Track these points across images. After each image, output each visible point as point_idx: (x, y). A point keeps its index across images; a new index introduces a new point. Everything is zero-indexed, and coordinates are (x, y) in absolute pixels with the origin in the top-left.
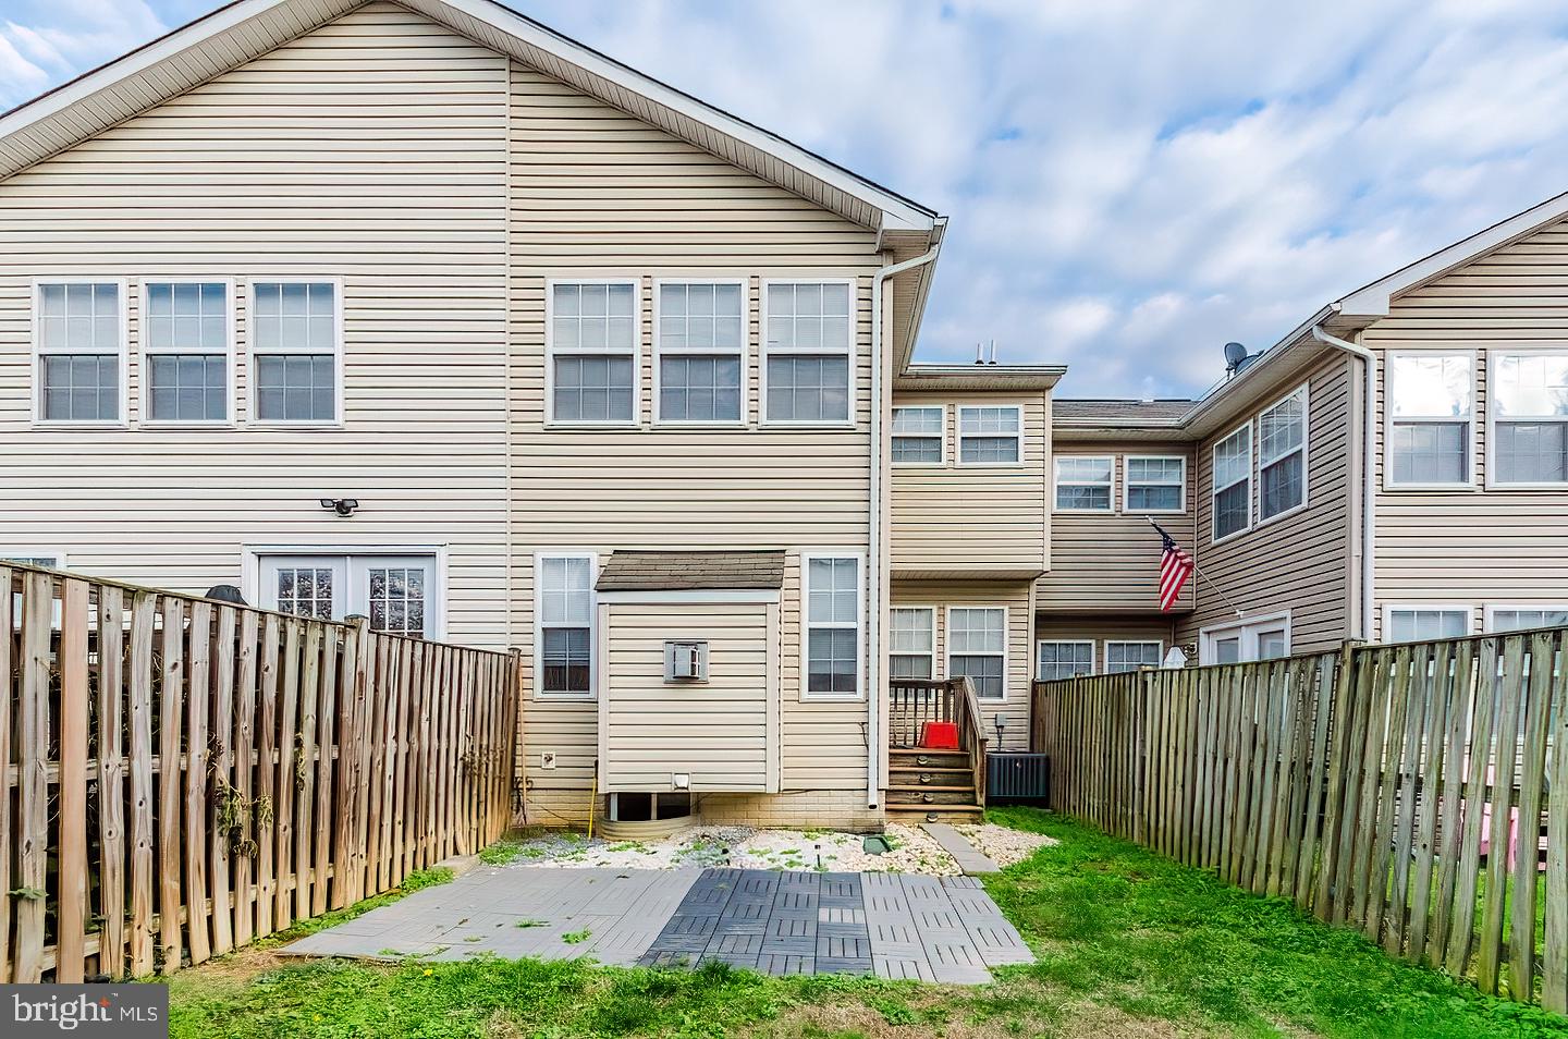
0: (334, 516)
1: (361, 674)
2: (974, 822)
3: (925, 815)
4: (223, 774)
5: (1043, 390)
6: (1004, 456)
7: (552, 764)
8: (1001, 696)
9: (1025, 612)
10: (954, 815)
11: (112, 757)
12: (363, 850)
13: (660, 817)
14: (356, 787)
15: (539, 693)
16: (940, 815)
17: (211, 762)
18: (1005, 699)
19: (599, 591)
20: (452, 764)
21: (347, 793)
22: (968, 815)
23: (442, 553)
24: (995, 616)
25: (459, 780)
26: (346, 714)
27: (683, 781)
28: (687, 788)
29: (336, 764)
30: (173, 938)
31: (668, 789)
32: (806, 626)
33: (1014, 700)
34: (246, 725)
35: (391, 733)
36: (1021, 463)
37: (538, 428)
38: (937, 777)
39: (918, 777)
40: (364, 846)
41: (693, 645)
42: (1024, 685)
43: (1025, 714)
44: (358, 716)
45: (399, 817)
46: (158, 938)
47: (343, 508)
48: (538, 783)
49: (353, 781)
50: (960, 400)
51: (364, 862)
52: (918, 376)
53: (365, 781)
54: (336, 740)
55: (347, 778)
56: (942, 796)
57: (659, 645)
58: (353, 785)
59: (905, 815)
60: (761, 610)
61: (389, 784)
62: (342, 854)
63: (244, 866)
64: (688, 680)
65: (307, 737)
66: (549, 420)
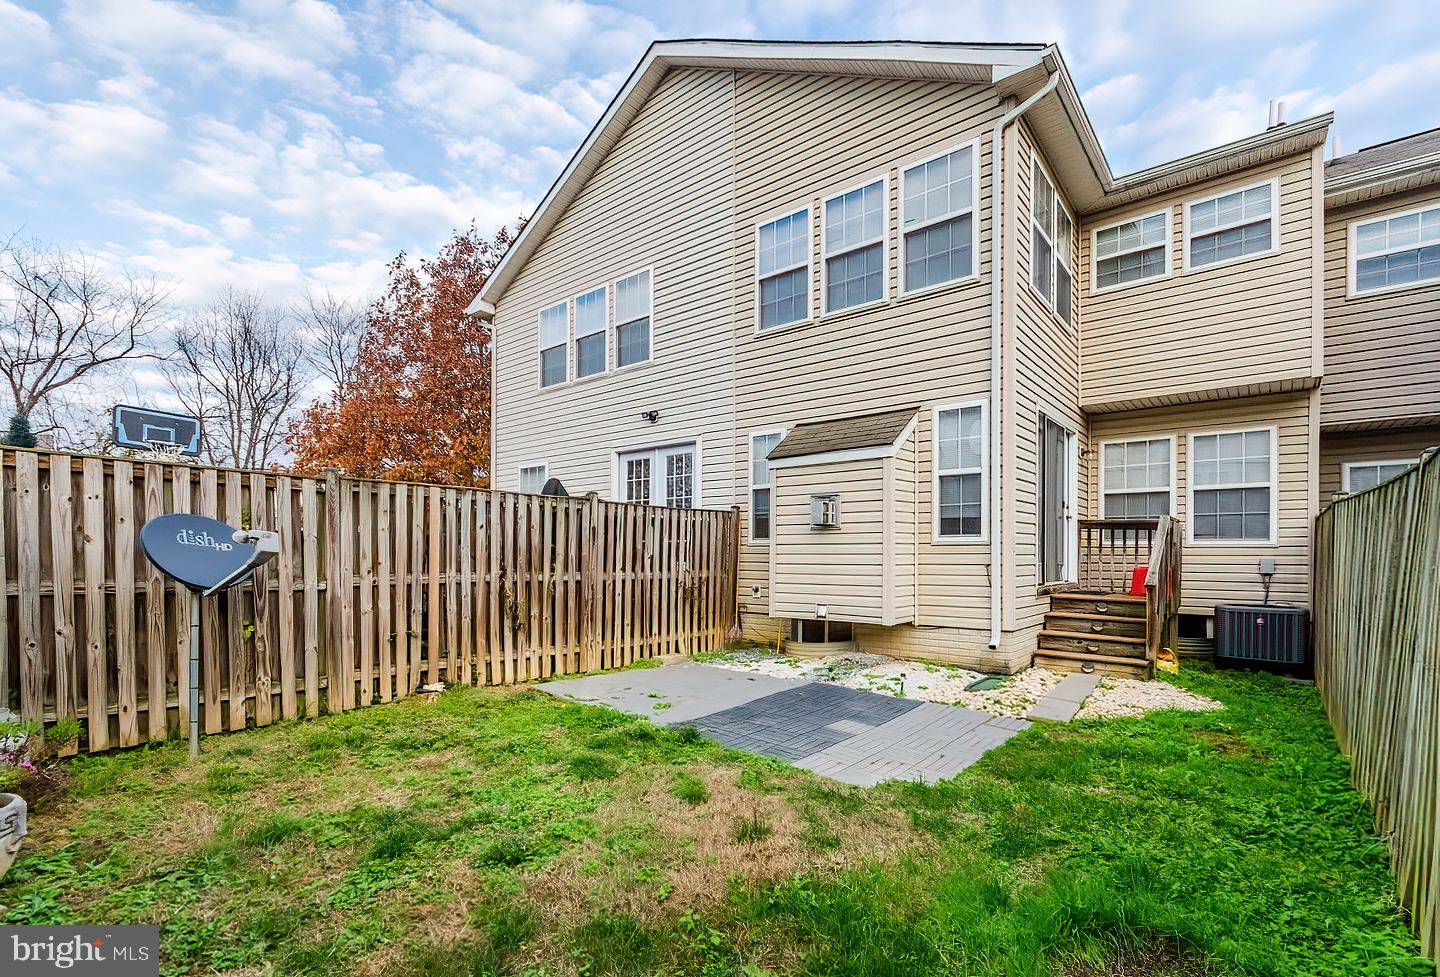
0: (649, 423)
1: (594, 528)
2: (1136, 676)
3: (1080, 664)
4: (508, 585)
5: (1309, 149)
6: (1253, 245)
7: (759, 594)
8: (1266, 535)
9: (1304, 430)
10: (1113, 668)
11: (452, 573)
12: (599, 639)
13: (830, 641)
14: (593, 599)
15: (751, 540)
16: (1097, 666)
17: (502, 576)
18: (1273, 540)
19: (770, 459)
20: (673, 589)
21: (587, 602)
22: (1130, 670)
23: (699, 440)
24: (1258, 440)
25: (680, 601)
26: (584, 553)
27: (823, 611)
28: (825, 617)
29: (578, 583)
30: (482, 669)
31: (812, 617)
32: (937, 473)
33: (1285, 541)
34: (522, 559)
35: (619, 566)
36: (1276, 248)
37: (750, 338)
38: (1111, 626)
39: (1089, 625)
40: (600, 637)
41: (827, 498)
42: (1304, 523)
43: (1305, 560)
44: (594, 555)
45: (628, 621)
46: (474, 666)
47: (652, 417)
48: (751, 608)
49: (590, 595)
50: (1185, 198)
51: (600, 647)
52: (1127, 187)
53: (600, 595)
54: (579, 569)
55: (587, 593)
56: (1109, 647)
57: (807, 499)
58: (590, 597)
59: (1058, 662)
60: (877, 464)
61: (618, 599)
62: (584, 640)
63: (521, 637)
64: (824, 527)
65: (559, 566)
66: (757, 331)
